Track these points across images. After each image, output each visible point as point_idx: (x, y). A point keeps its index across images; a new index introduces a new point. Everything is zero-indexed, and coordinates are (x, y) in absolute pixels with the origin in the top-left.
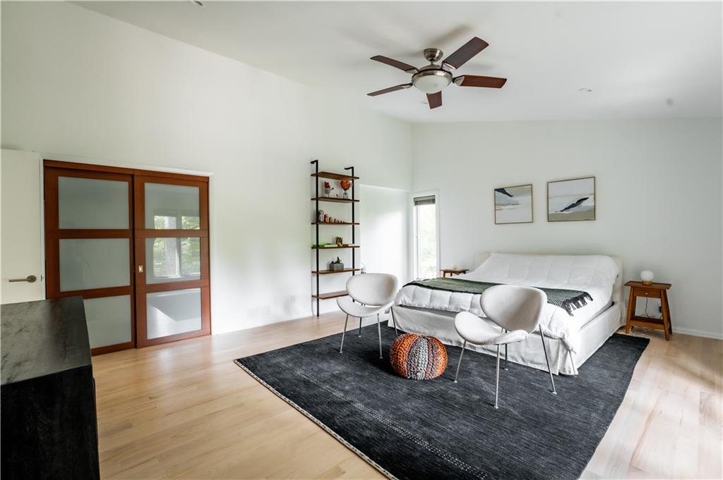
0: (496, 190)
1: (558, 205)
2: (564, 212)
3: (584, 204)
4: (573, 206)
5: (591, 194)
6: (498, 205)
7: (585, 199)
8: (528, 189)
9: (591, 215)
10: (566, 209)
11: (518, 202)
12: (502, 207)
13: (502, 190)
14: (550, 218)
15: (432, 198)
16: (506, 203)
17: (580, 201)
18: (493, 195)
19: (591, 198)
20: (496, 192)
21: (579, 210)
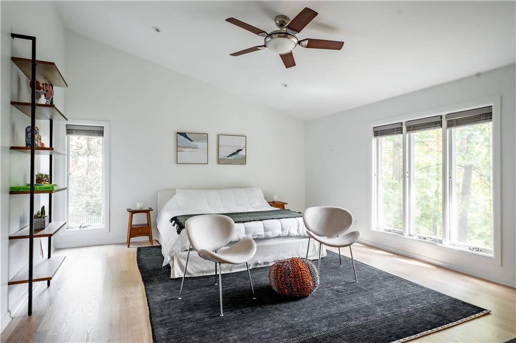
0: (178, 133)
1: (225, 152)
2: (229, 158)
3: (240, 153)
4: (234, 154)
5: (244, 147)
6: (180, 147)
7: (241, 150)
8: (204, 137)
9: (243, 161)
10: (230, 155)
11: (197, 146)
12: (184, 149)
13: (184, 134)
14: (220, 161)
15: (100, 129)
16: (187, 146)
17: (238, 151)
18: (175, 137)
19: (244, 149)
20: (178, 135)
21: (237, 157)
